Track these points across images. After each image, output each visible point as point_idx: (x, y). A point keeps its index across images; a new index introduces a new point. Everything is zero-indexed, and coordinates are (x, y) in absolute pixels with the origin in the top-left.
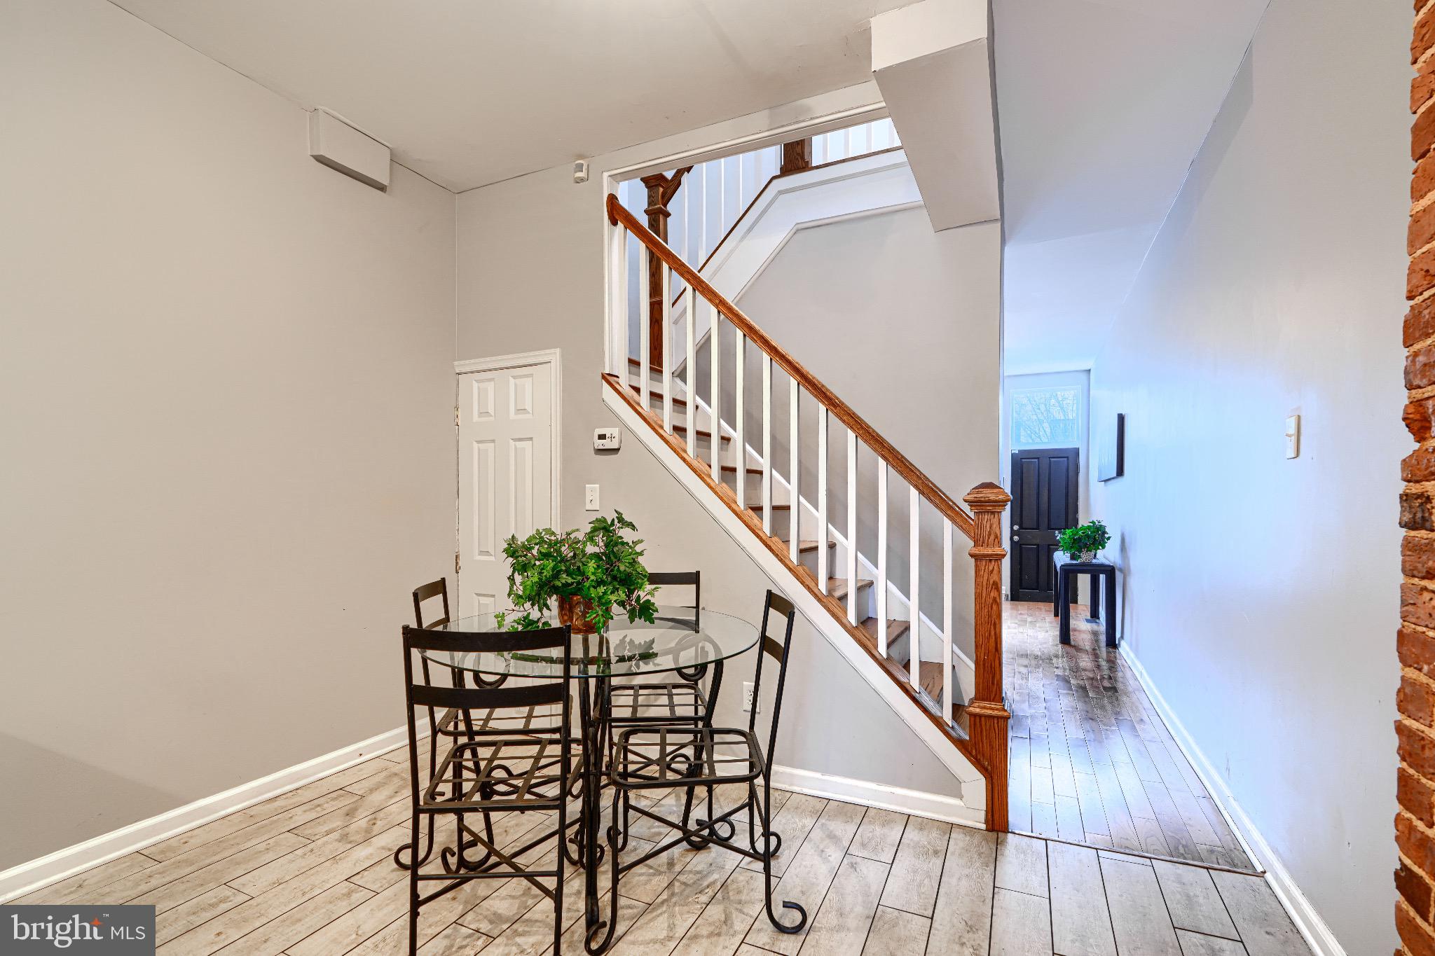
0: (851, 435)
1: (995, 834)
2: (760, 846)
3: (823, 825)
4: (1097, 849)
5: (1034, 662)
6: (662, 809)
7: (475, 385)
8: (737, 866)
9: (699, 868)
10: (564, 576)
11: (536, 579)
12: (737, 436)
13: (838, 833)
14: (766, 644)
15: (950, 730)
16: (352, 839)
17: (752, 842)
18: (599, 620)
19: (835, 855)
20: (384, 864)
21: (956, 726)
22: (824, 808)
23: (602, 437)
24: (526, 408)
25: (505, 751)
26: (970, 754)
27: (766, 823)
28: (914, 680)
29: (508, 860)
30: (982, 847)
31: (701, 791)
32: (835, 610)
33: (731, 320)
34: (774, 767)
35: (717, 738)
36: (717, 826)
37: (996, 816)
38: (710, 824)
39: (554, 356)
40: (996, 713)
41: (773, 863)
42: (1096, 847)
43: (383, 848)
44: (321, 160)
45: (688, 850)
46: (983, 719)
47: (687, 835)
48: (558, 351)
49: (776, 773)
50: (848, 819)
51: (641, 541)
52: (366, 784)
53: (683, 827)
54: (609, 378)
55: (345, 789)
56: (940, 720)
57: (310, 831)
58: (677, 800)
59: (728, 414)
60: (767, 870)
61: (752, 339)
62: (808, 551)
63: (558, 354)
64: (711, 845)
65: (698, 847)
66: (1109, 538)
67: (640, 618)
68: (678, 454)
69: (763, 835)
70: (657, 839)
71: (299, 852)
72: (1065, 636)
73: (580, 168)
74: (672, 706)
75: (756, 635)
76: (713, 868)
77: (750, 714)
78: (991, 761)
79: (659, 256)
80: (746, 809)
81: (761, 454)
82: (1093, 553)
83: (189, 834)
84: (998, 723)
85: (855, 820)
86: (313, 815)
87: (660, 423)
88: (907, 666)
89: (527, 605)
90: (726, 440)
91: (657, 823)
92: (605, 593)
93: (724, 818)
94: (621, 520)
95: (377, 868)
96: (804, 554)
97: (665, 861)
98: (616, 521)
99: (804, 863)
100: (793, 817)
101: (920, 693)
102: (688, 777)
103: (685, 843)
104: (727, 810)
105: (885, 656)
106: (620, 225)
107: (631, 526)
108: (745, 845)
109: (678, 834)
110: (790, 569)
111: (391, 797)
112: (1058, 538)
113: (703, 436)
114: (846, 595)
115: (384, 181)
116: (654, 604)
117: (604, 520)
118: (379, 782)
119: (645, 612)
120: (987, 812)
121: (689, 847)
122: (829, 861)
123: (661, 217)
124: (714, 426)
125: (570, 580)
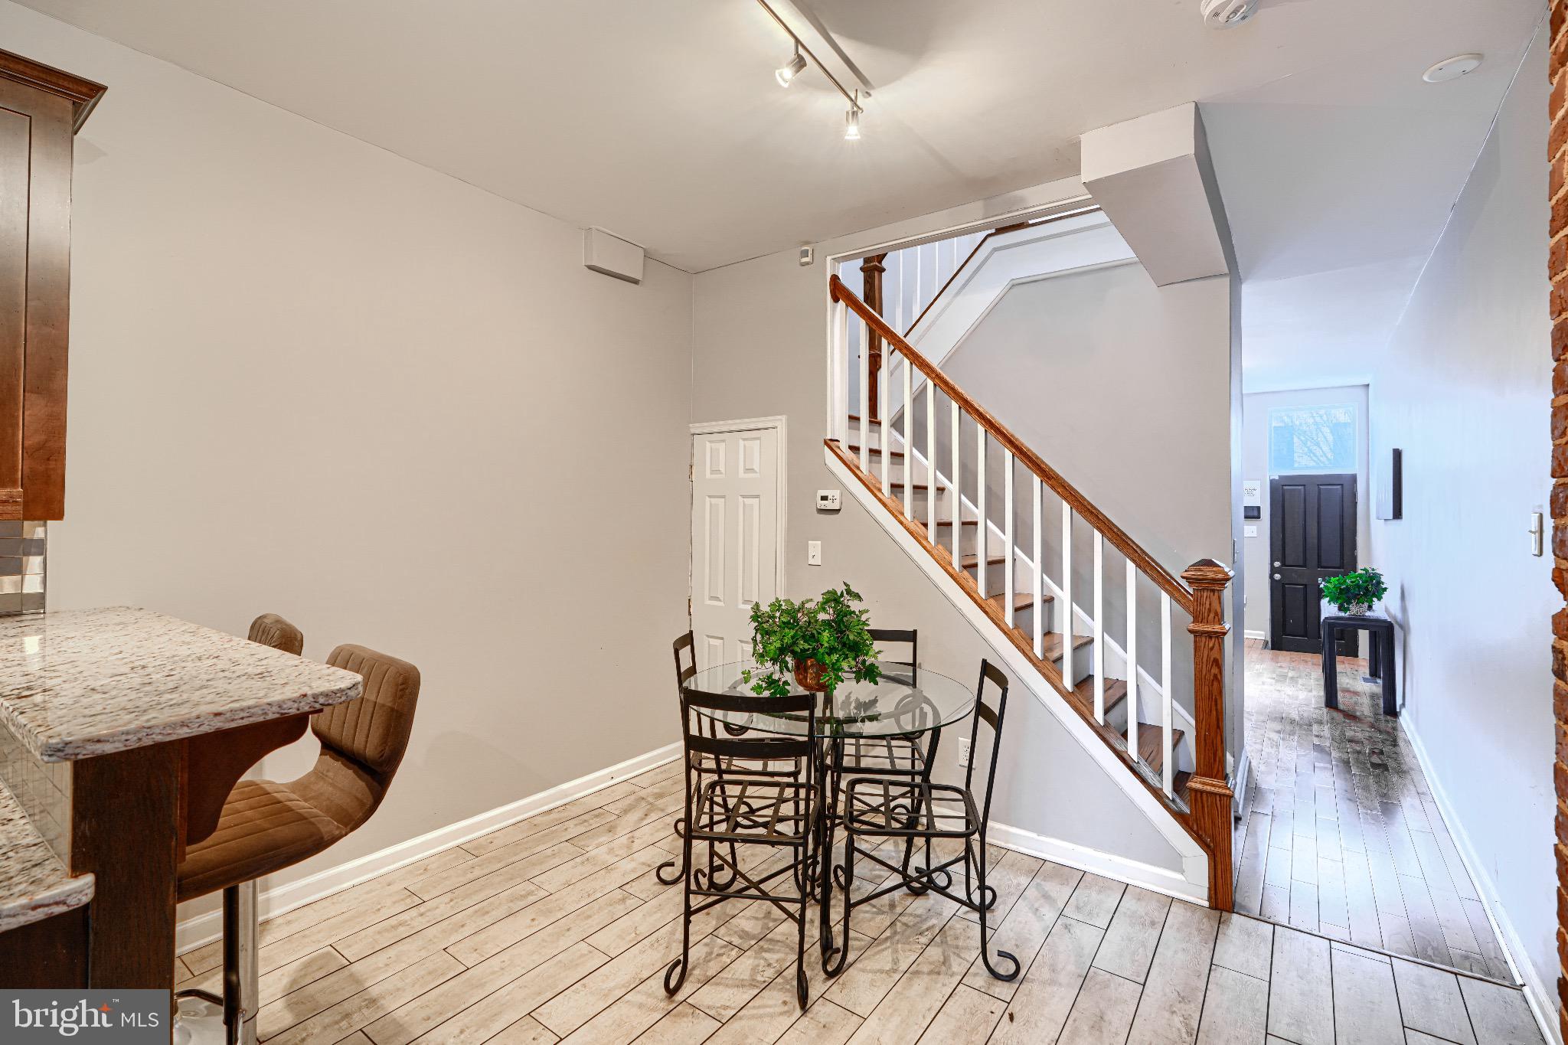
0: (1066, 507)
1: (1218, 912)
2: (976, 898)
3: (1037, 884)
4: (1330, 940)
5: (1288, 728)
6: (881, 853)
7: (708, 445)
8: (954, 915)
9: (919, 912)
10: (802, 642)
11: (778, 645)
12: (953, 487)
13: (1053, 894)
14: (981, 710)
15: (1171, 804)
16: (617, 853)
17: (969, 894)
18: (832, 682)
19: (1050, 916)
20: (646, 877)
21: (1178, 800)
22: (1039, 868)
23: (824, 498)
24: (754, 467)
25: (751, 790)
26: (1192, 830)
27: (982, 877)
28: (1132, 749)
29: (756, 885)
30: (1203, 924)
31: (920, 841)
32: (1050, 674)
33: (948, 394)
34: (990, 823)
35: (935, 794)
36: (934, 875)
37: (1220, 896)
38: (927, 872)
39: (781, 422)
40: (1217, 790)
41: (988, 916)
42: (1329, 937)
43: (644, 864)
44: (591, 268)
45: (907, 895)
46: (1204, 795)
47: (907, 881)
48: (784, 418)
49: (992, 828)
50: (1064, 882)
51: (867, 611)
52: (619, 805)
53: (903, 872)
54: (831, 444)
55: (604, 808)
56: (1160, 792)
57: (583, 843)
58: (895, 846)
59: (944, 465)
60: (983, 919)
61: (967, 411)
62: (1023, 609)
63: (784, 421)
64: (929, 891)
65: (917, 893)
66: (1385, 589)
67: (865, 680)
68: (896, 517)
69: (979, 888)
70: (878, 881)
71: (577, 860)
72: (1331, 699)
73: (805, 254)
74: (891, 757)
75: (972, 705)
76: (931, 913)
77: (966, 769)
78: (1213, 839)
79: (877, 331)
80: (963, 862)
81: (976, 504)
82: (1366, 605)
83: (492, 835)
84: (1220, 801)
85: (1070, 884)
86: (582, 829)
87: (877, 485)
88: (1125, 735)
89: (769, 664)
90: (941, 490)
91: (878, 866)
92: (837, 661)
93: (942, 869)
94: (849, 592)
95: (642, 880)
96: (1021, 613)
97: (887, 902)
98: (845, 593)
99: (1020, 919)
100: (1008, 873)
101: (1138, 762)
102: (907, 828)
103: (905, 888)
104: (944, 861)
105: (1102, 724)
106: (842, 304)
107: (858, 597)
108: (963, 896)
109: (897, 879)
110: (1005, 633)
111: (642, 819)
112: (1322, 586)
113: (920, 490)
114: (1061, 658)
115: (638, 276)
116: (877, 668)
117: (835, 592)
118: (630, 804)
119: (869, 673)
120: (1209, 889)
121: (908, 892)
122: (1043, 920)
123: (876, 274)
124: (931, 478)
125: (807, 646)
